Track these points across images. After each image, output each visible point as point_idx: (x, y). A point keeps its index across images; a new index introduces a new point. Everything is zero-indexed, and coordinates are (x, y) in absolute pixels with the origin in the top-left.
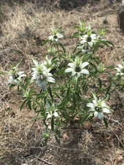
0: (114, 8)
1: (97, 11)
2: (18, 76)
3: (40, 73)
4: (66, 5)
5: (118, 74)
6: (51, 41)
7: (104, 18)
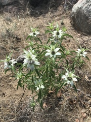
0: (67, 14)
1: (56, 17)
2: (11, 63)
3: (30, 59)
4: (34, 13)
5: (78, 55)
6: (32, 36)
7: (61, 21)
